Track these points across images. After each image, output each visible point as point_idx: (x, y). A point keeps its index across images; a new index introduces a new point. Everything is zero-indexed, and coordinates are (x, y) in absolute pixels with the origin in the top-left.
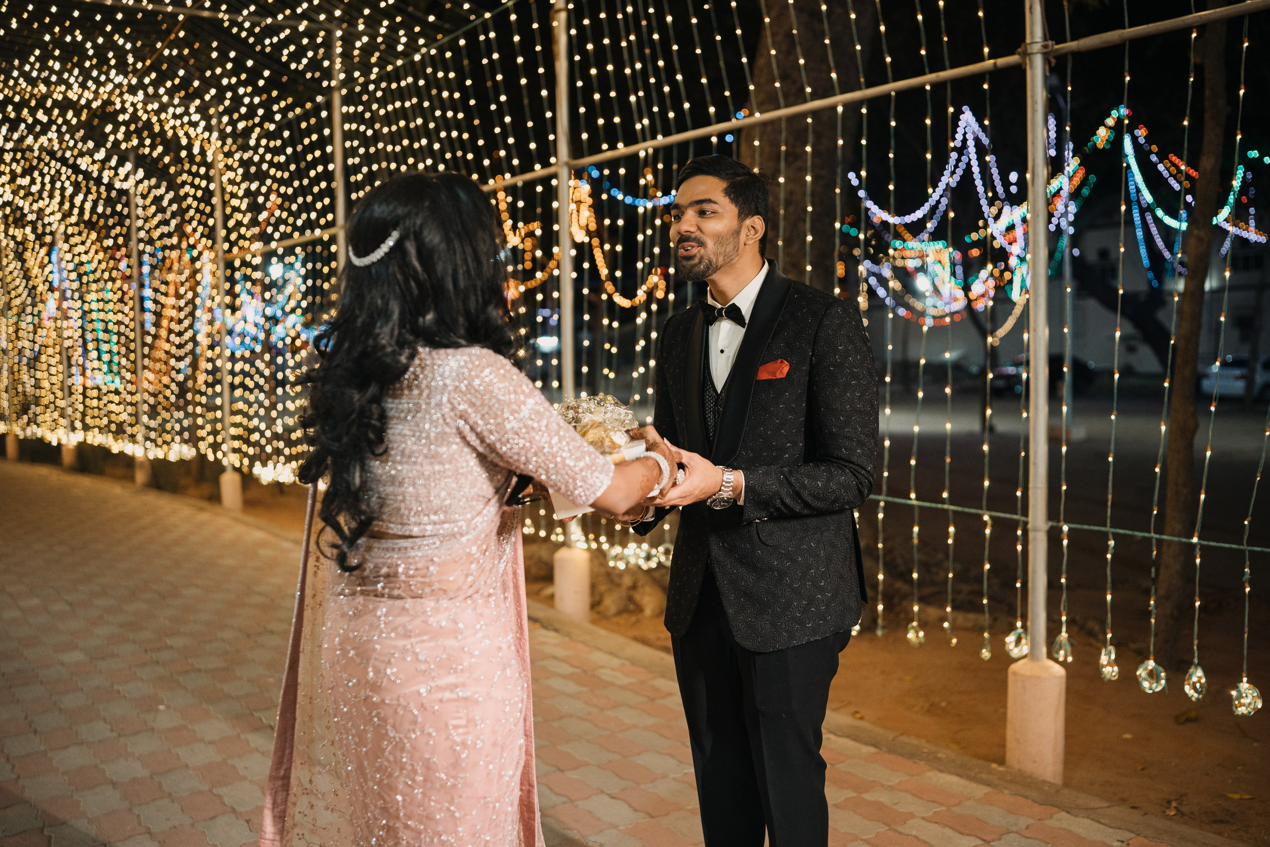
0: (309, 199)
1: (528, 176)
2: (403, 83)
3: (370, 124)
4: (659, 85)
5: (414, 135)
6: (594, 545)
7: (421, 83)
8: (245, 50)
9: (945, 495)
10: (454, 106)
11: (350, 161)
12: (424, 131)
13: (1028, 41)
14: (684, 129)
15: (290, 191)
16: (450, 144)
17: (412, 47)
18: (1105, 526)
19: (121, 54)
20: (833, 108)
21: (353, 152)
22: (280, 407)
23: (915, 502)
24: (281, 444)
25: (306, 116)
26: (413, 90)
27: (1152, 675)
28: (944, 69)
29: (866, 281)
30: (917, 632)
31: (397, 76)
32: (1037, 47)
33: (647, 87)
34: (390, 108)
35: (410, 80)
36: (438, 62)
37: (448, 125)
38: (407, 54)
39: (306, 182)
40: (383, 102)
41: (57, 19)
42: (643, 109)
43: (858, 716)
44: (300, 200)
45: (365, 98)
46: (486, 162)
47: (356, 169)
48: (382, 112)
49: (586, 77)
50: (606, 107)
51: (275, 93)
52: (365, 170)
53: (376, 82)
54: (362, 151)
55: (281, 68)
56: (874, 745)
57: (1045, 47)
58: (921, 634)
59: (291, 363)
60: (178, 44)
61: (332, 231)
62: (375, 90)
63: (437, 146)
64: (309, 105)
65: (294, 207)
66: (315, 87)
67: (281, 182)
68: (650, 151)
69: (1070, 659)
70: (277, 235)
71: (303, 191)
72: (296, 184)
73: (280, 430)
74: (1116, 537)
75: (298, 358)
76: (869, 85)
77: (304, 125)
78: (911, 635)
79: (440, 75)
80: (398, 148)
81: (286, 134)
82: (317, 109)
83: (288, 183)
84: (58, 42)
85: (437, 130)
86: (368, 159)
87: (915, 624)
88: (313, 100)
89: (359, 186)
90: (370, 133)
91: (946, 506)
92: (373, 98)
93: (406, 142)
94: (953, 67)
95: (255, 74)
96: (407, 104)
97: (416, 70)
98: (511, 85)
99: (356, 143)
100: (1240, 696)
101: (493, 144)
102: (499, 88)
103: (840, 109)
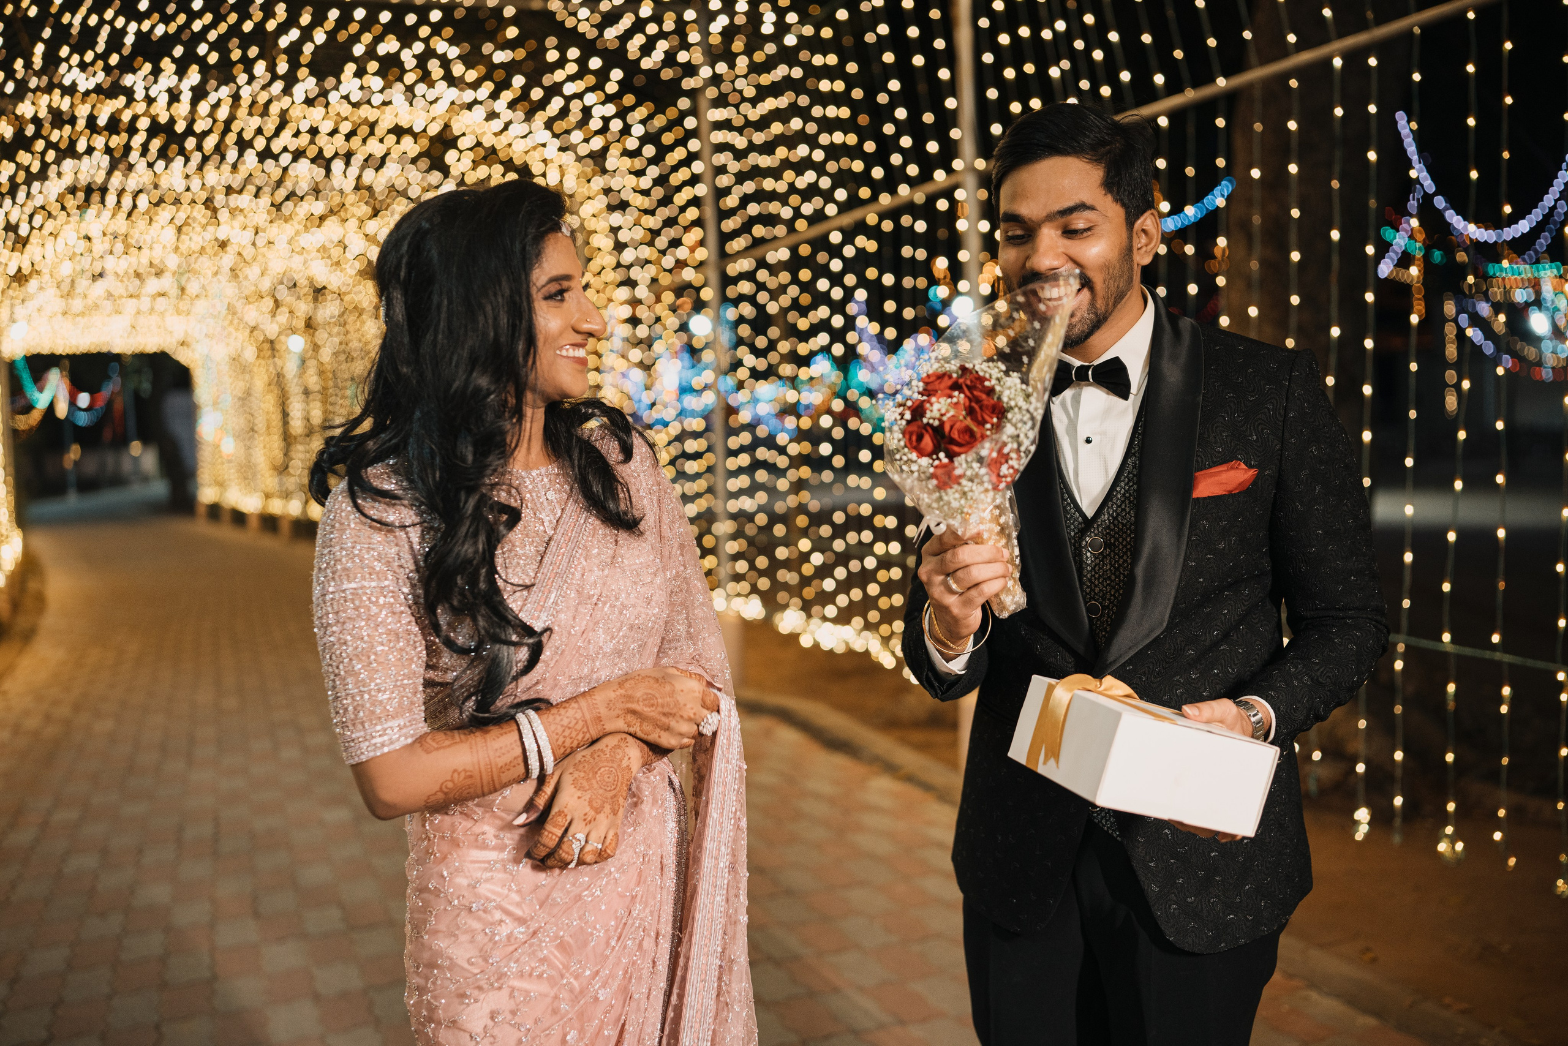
1: (929, 188)
2: (775, 76)
4: (1088, 50)
5: (794, 142)
7: (797, 73)
8: (589, 48)
9: (1496, 638)
10: (837, 100)
11: (721, 181)
12: (803, 135)
16: (834, 152)
17: (782, 28)
19: (445, 62)
20: (1328, 61)
21: (722, 170)
23: (1450, 649)
25: (668, 128)
26: (787, 84)
29: (1455, 320)
30: (1453, 843)
31: (768, 66)
33: (1072, 55)
35: (783, 70)
36: (815, 45)
37: (828, 125)
38: (777, 37)
41: (367, 24)
42: (1068, 85)
43: (1370, 955)
45: (732, 98)
46: (878, 173)
47: (726, 191)
49: (996, 49)
50: (1022, 87)
52: (736, 191)
54: (732, 167)
55: (631, 68)
56: (1377, 1014)
58: (1459, 846)
60: (511, 45)
63: (818, 155)
66: (673, 90)
71: (670, 222)
76: (1380, 21)
78: (1442, 847)
79: (820, 61)
83: (652, 213)
84: (371, 53)
85: (818, 134)
86: (741, 178)
87: (1449, 830)
89: (730, 214)
90: (741, 143)
91: (1498, 656)
92: (741, 96)
93: (783, 152)
95: (602, 76)
96: (782, 102)
97: (788, 56)
98: (902, 67)
101: (887, 145)
102: (889, 72)
103: (1338, 62)
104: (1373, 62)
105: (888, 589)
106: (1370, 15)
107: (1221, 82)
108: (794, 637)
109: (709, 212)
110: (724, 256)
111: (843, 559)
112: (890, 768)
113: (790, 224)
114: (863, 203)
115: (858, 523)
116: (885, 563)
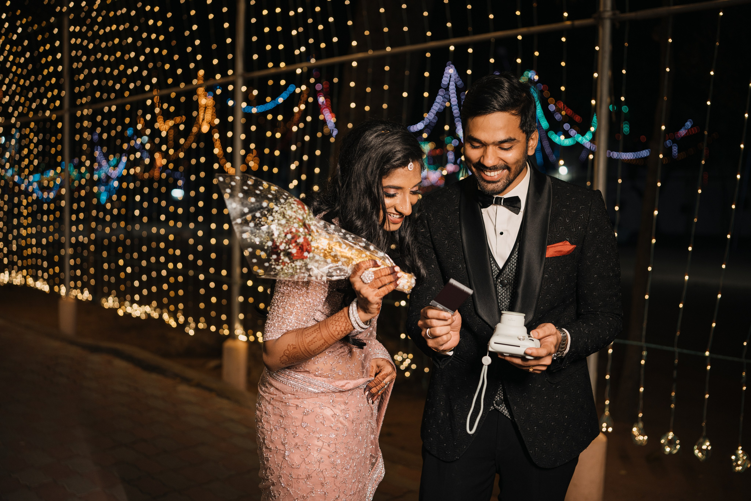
0: (42, 89)
2: (119, 13)
3: (91, 40)
4: (315, 24)
5: (126, 49)
6: (252, 338)
7: (133, 13)
10: (158, 31)
11: (75, 65)
12: (132, 47)
13: (601, 9)
14: (332, 56)
15: (28, 83)
16: (151, 57)
18: (641, 341)
20: (447, 47)
21: (78, 59)
22: (15, 232)
24: (15, 258)
25: (41, 31)
26: (126, 18)
27: (671, 443)
28: (532, 25)
31: (114, 7)
32: (608, 14)
33: (305, 25)
34: (108, 29)
35: (124, 10)
37: (152, 44)
39: (40, 78)
40: (102, 25)
42: (301, 40)
44: (35, 90)
45: (88, 21)
46: (179, 71)
47: (79, 71)
48: (101, 32)
49: (259, 16)
50: (273, 37)
51: (19, 12)
52: (86, 71)
53: (99, 11)
54: (84, 58)
57: (614, 14)
59: (25, 202)
61: (60, 113)
62: (97, 16)
63: (142, 58)
64: (44, 24)
65: (30, 95)
66: (50, 11)
67: (21, 76)
68: (305, 70)
69: (610, 430)
70: (16, 114)
71: (37, 84)
72: (33, 78)
73: (14, 247)
74: (648, 349)
75: (30, 199)
76: (475, 33)
77: (40, 37)
79: (148, 8)
80: (112, 58)
81: (26, 43)
82: (51, 27)
83: (26, 78)
85: (143, 47)
86: (88, 65)
88: (48, 21)
89: (80, 83)
90: (91, 46)
92: (94, 21)
93: (119, 54)
94: (540, 24)
96: (121, 28)
97: (129, 4)
98: (201, 19)
99: (80, 53)
100: (737, 460)
101: (186, 59)
102: (192, 20)
103: (452, 48)
104: (470, 51)
105: (175, 287)
106: (470, 29)
107: (388, 49)
108: (113, 311)
109: (65, 81)
110: (74, 107)
111: (147, 271)
112: (187, 381)
113: (120, 94)
114: (168, 86)
115: (158, 252)
116: (175, 273)
